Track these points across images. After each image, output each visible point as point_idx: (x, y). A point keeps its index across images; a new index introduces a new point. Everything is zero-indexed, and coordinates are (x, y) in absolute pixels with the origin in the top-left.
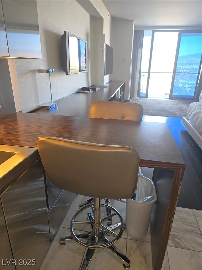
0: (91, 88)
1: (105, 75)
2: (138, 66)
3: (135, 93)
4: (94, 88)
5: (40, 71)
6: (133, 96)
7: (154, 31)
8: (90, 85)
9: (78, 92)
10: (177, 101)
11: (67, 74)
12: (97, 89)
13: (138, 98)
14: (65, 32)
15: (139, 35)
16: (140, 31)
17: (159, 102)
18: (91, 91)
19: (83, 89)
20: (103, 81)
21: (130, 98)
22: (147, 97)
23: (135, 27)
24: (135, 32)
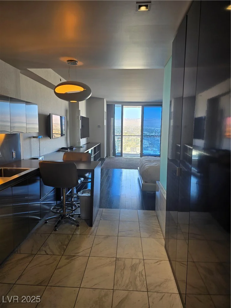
0: (69, 148)
1: (81, 138)
2: (112, 131)
3: (111, 153)
4: (71, 148)
5: (34, 137)
6: (109, 156)
7: (123, 105)
8: (69, 146)
9: (59, 151)
11: (51, 138)
12: (74, 149)
13: (114, 157)
14: (50, 114)
15: (111, 107)
16: (111, 105)
18: (69, 150)
19: (63, 148)
20: (79, 143)
21: (107, 156)
22: (122, 156)
23: (107, 102)
24: (108, 105)
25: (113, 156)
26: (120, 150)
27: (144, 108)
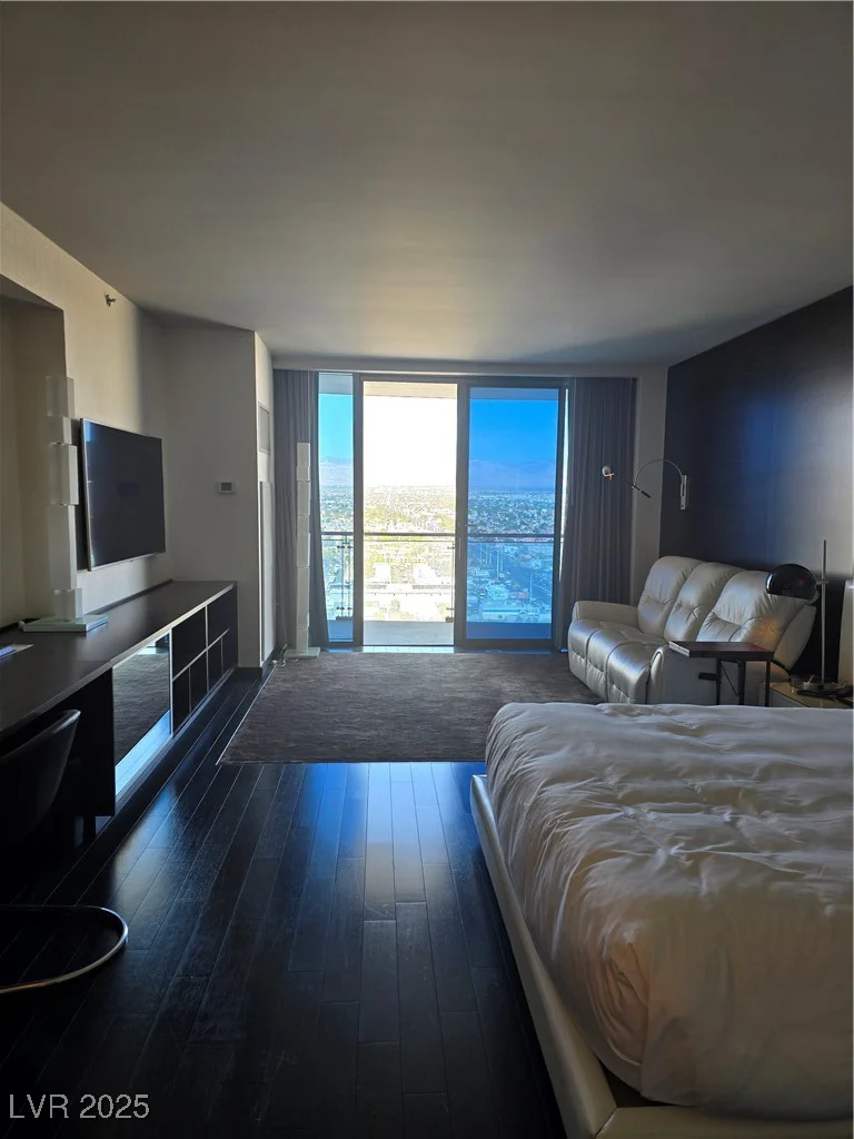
2: (304, 514)
3: (299, 632)
6: (292, 645)
7: (361, 374)
10: (484, 657)
13: (316, 652)
15: (294, 387)
16: (298, 371)
17: (405, 669)
21: (276, 654)
22: (358, 642)
23: (274, 357)
24: (280, 378)
25: (313, 644)
26: (349, 601)
27: (468, 393)
